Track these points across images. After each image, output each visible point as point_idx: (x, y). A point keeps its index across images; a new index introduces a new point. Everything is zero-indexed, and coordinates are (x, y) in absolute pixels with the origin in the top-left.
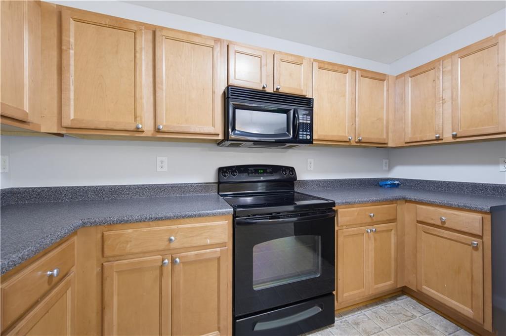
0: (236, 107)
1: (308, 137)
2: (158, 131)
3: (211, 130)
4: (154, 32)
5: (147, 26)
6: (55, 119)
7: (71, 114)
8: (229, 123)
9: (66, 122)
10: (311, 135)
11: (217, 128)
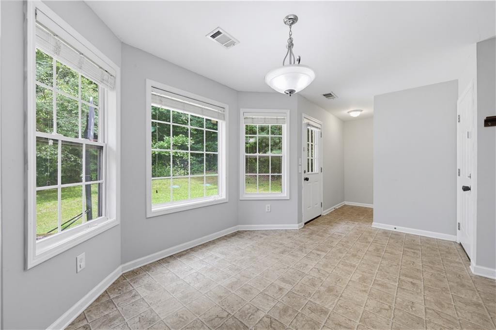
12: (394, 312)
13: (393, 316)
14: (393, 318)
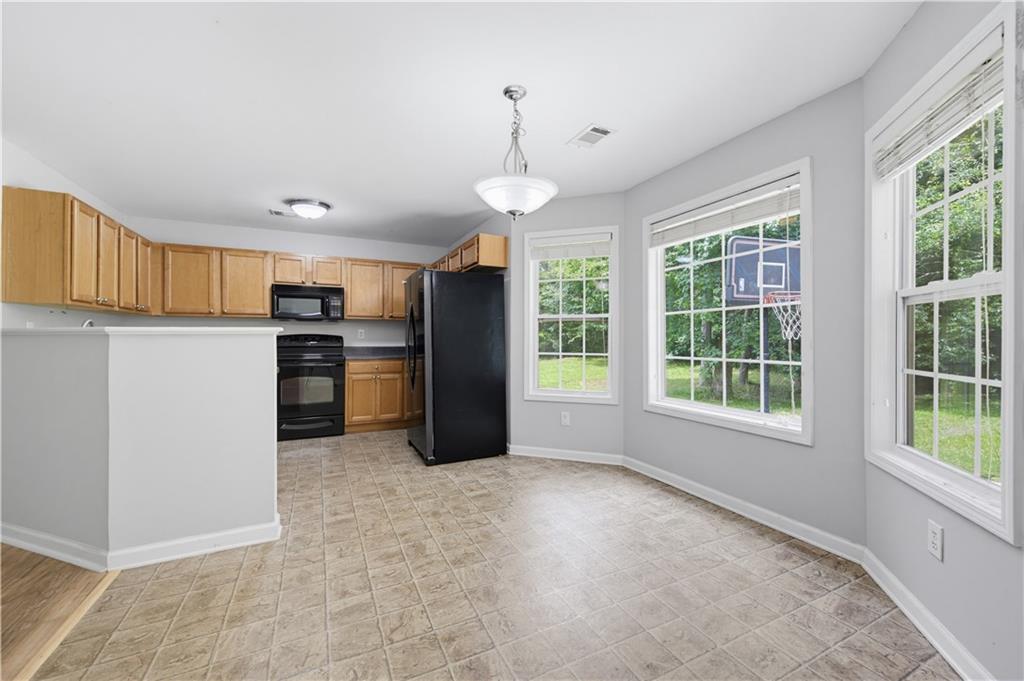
0: (279, 296)
1: (339, 315)
2: (223, 313)
3: (261, 311)
4: (221, 251)
5: (217, 249)
6: (160, 307)
7: (169, 305)
8: (274, 305)
9: (167, 310)
10: (343, 314)
11: (268, 310)
12: (381, 636)
13: (380, 625)
14: (378, 623)
